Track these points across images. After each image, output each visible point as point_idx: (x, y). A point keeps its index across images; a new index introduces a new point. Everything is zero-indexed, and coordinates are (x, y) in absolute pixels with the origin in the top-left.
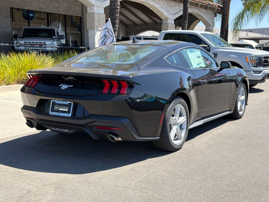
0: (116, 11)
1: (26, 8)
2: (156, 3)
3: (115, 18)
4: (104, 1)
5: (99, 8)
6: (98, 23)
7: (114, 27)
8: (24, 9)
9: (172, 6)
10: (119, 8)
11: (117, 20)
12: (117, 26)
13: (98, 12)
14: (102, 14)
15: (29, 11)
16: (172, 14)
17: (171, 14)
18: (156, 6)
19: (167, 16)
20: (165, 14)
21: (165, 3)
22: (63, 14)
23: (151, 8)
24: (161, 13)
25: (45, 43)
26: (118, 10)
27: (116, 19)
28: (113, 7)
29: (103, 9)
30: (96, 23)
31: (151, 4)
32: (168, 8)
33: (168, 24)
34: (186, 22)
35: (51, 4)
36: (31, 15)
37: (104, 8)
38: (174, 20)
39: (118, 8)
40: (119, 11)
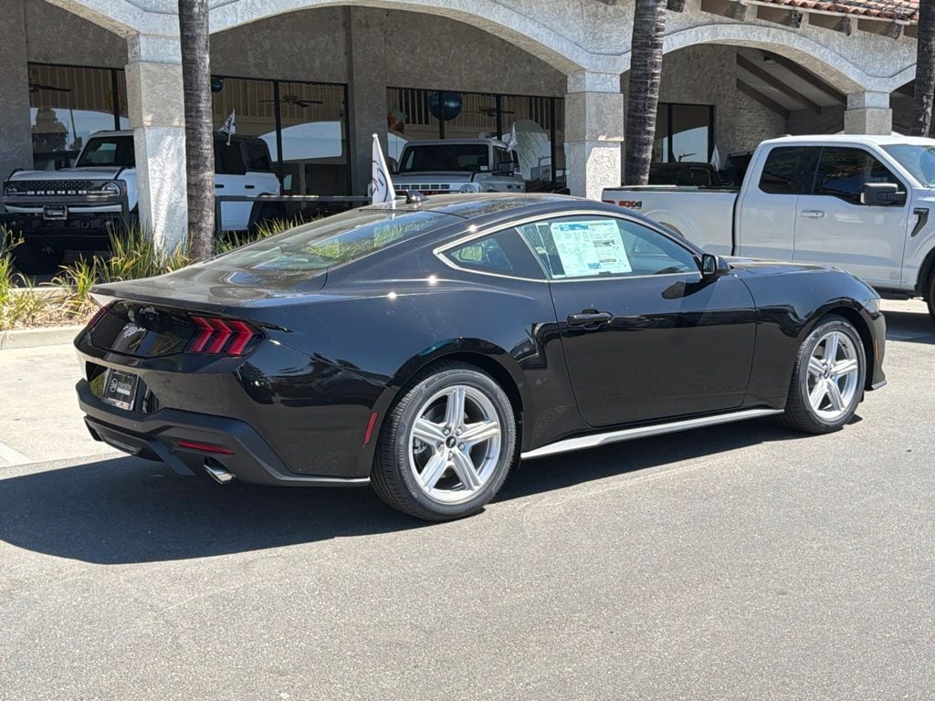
0: (647, 83)
1: (435, 86)
2: (817, 45)
3: (645, 104)
4: (619, 55)
5: (602, 76)
6: (598, 122)
7: (642, 131)
8: (429, 88)
9: (881, 50)
10: (657, 72)
11: (651, 110)
12: (653, 129)
13: (598, 88)
14: (613, 93)
15: (443, 95)
16: (879, 74)
17: (877, 77)
18: (816, 55)
19: (862, 84)
20: (854, 78)
21: (856, 41)
22: (547, 95)
23: (800, 62)
24: (839, 74)
25: (447, 186)
26: (654, 81)
27: (649, 108)
28: (640, 72)
29: (617, 80)
30: (591, 123)
31: (797, 50)
32: (867, 57)
33: (864, 108)
34: (925, 100)
35: (509, 69)
36: (452, 104)
37: (621, 75)
38: (888, 96)
39: (654, 74)
40: (658, 81)
